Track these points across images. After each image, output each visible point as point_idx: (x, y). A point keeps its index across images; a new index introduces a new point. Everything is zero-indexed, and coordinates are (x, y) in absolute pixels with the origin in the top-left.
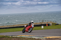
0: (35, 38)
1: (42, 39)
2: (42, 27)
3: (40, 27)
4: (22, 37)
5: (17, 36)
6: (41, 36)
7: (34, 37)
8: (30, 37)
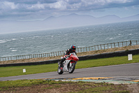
0: (112, 82)
1: (129, 86)
2: (130, 57)
3: (125, 57)
4: (82, 82)
5: (72, 80)
6: (127, 77)
7: (110, 82)
8: (100, 81)
